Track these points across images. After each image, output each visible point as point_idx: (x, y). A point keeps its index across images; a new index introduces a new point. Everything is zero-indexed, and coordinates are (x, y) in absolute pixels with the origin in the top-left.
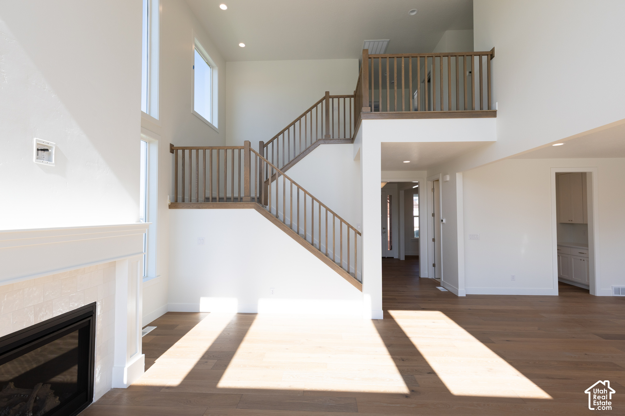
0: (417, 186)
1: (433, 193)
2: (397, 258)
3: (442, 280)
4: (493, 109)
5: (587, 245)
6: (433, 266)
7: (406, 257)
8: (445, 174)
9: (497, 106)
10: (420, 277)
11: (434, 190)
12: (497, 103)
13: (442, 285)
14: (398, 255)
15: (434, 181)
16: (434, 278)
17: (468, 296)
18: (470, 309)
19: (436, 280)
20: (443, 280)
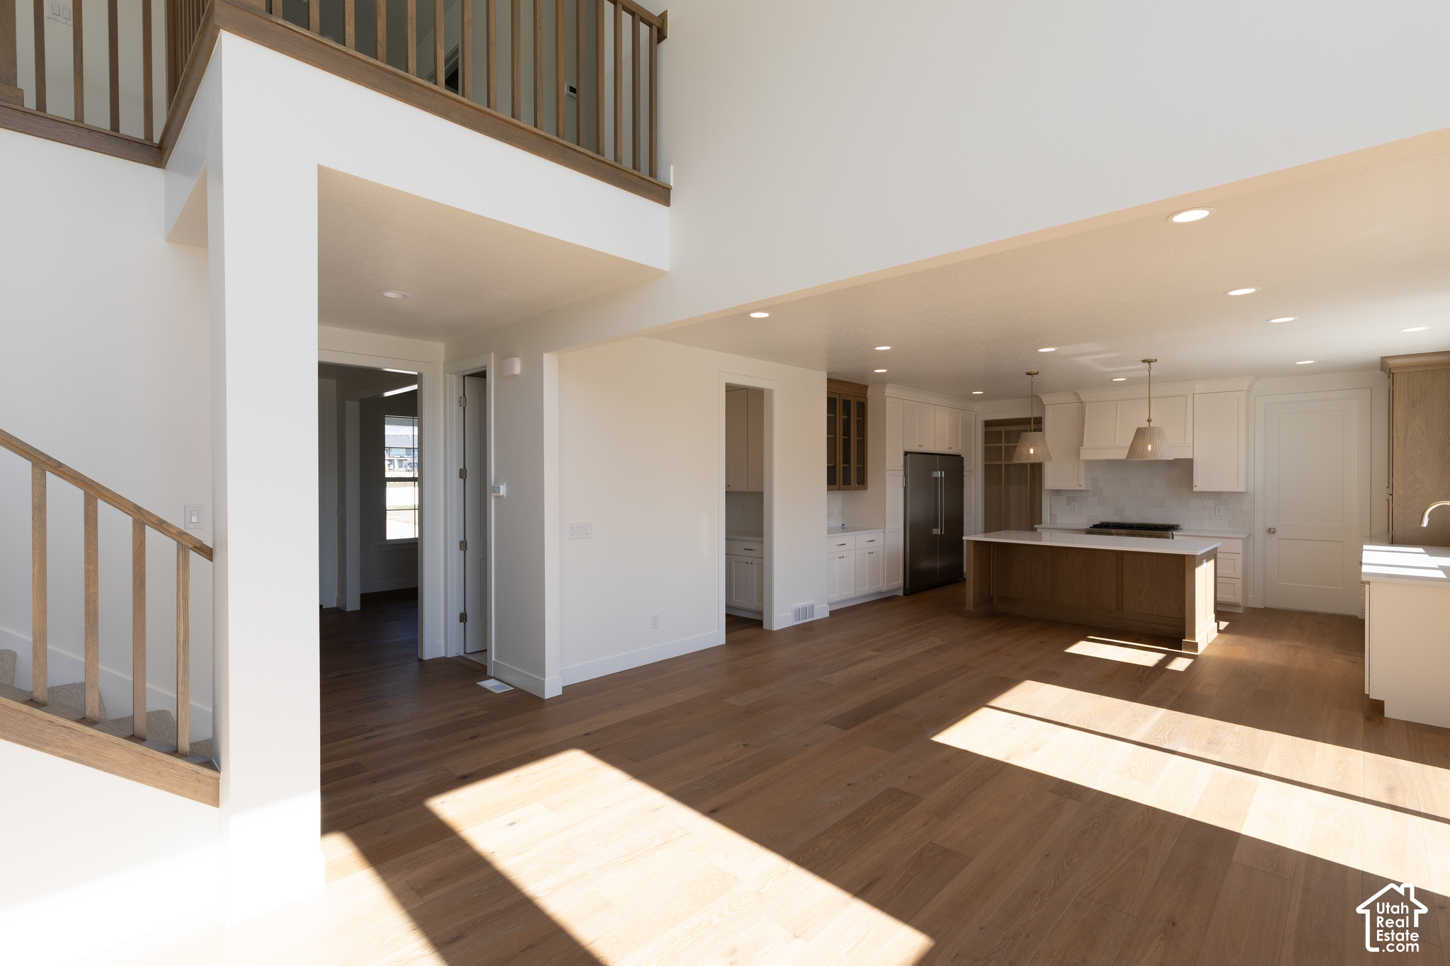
0: (415, 387)
1: (462, 409)
2: (335, 606)
3: (493, 659)
4: (661, 178)
5: (760, 534)
6: (461, 621)
7: (366, 599)
8: (505, 356)
9: (671, 175)
10: (421, 660)
11: (465, 402)
12: (672, 166)
13: (491, 672)
14: (337, 597)
15: (464, 377)
16: (462, 653)
17: (571, 691)
18: (587, 734)
19: (470, 657)
20: (496, 658)
